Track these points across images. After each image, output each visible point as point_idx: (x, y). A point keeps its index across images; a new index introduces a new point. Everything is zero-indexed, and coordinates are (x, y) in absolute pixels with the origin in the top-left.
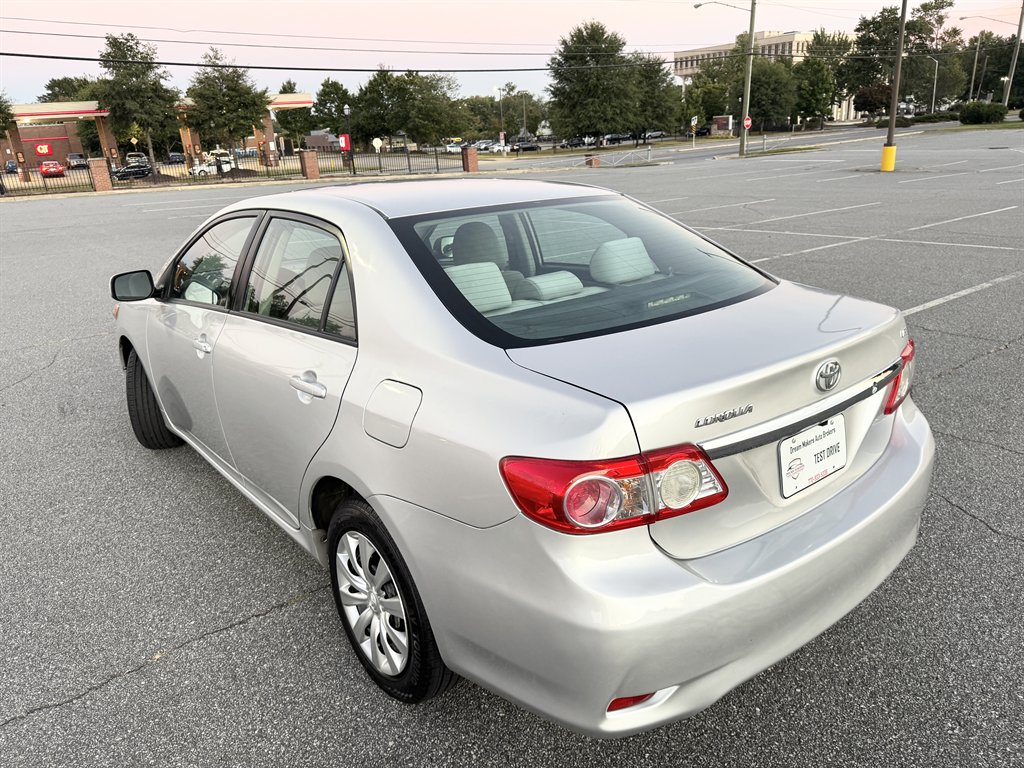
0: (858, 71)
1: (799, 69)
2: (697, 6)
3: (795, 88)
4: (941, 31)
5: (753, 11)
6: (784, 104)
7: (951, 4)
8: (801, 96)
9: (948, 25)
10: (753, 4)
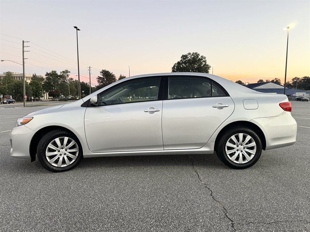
0: (48, 86)
1: (30, 84)
2: (2, 61)
3: (31, 89)
4: (68, 78)
5: (23, 65)
6: (29, 93)
7: (70, 72)
8: (33, 91)
9: (70, 77)
10: (24, 63)
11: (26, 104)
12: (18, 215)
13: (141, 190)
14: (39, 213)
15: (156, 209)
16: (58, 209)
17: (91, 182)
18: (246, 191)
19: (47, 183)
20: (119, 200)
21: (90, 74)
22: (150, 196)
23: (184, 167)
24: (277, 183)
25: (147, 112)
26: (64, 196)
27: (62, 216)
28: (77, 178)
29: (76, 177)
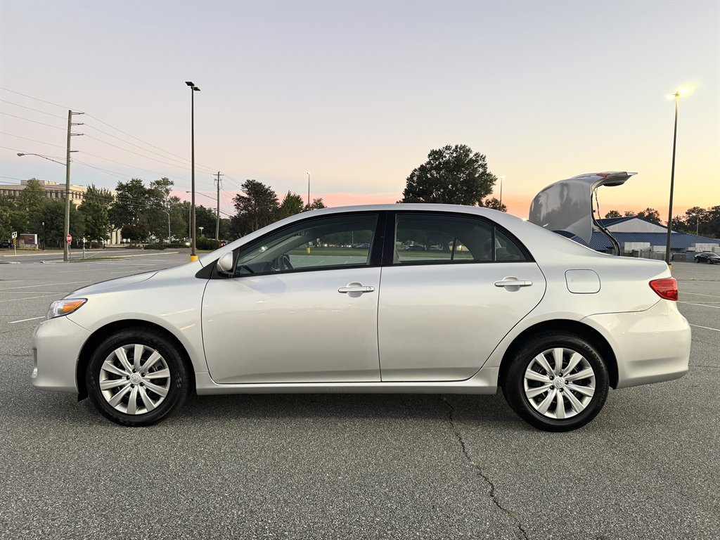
0: (121, 214)
1: (81, 208)
2: (20, 155)
3: (83, 220)
4: (168, 197)
5: (68, 166)
6: (77, 230)
7: (172, 183)
8: (87, 226)
9: (172, 194)
10: (68, 161)
11: (68, 253)
12: (47, 530)
13: (329, 477)
14: (95, 527)
15: (362, 526)
16: (138, 517)
17: (215, 452)
18: (572, 488)
19: (115, 452)
20: (279, 500)
21: (218, 189)
22: (350, 493)
23: (431, 423)
24: (645, 470)
25: (346, 292)
26: (151, 485)
27: (147, 537)
28: (183, 443)
29: (180, 440)
